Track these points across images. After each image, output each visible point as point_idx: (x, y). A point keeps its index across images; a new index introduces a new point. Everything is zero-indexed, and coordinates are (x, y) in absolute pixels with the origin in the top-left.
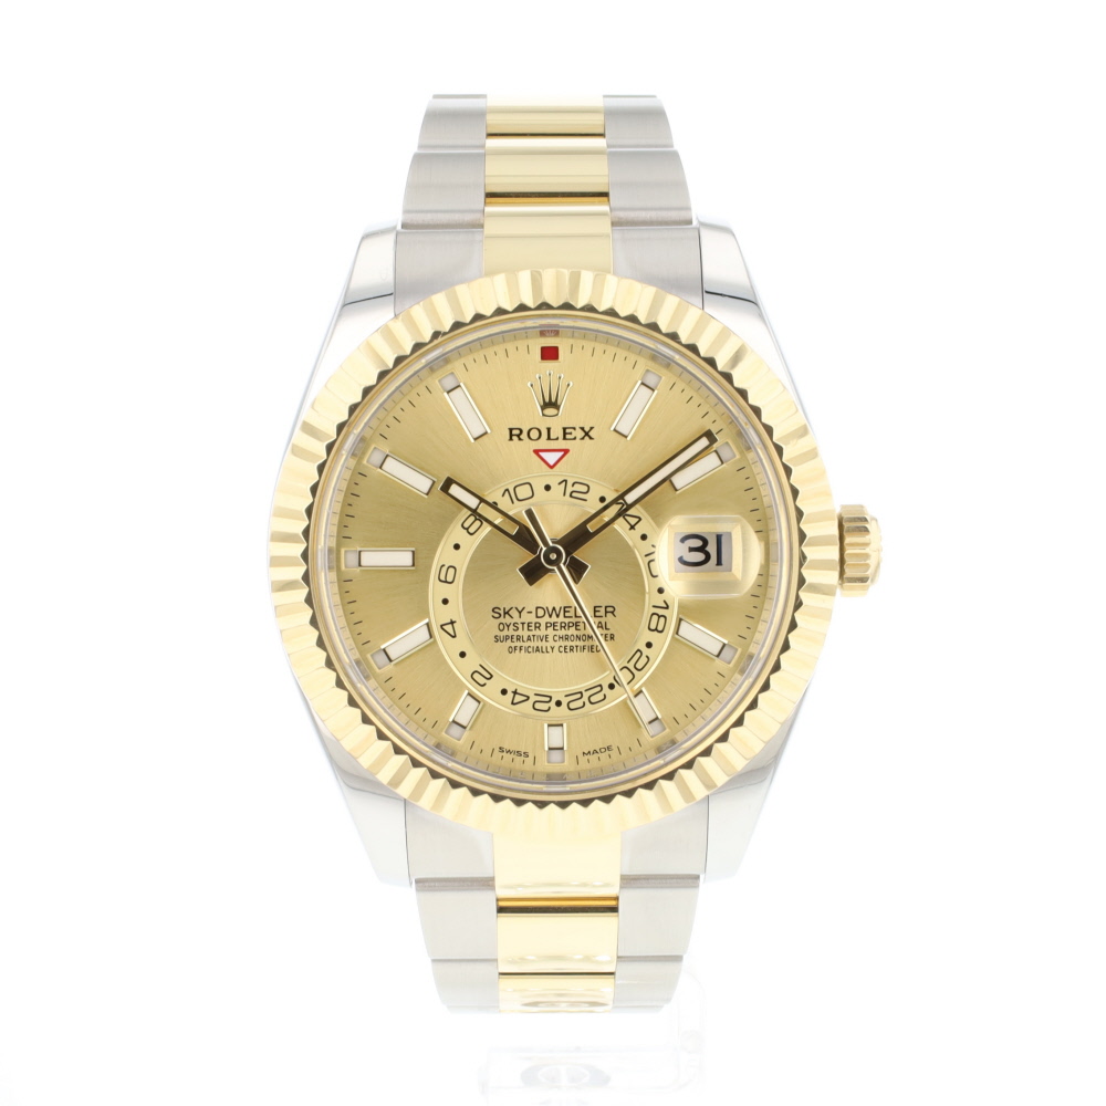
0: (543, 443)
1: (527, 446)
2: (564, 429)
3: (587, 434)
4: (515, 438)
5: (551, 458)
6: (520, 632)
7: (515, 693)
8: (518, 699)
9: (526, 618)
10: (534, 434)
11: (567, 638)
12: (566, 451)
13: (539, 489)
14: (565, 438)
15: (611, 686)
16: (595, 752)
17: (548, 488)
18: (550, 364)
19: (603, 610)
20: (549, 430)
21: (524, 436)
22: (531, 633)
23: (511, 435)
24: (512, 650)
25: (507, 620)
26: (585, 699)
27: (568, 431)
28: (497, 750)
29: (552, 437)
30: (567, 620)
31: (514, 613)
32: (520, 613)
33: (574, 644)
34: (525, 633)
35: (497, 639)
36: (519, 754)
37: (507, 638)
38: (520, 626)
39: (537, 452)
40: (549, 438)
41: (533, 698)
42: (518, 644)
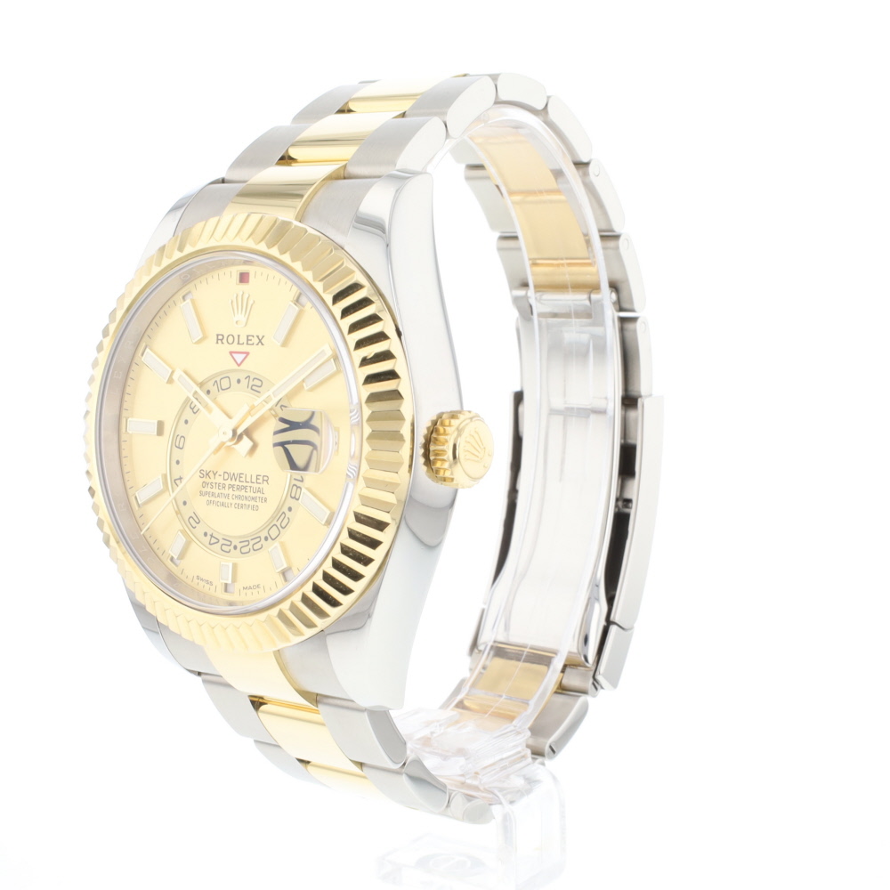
0: (235, 347)
1: (226, 348)
2: (248, 336)
3: (260, 341)
4: (220, 342)
5: (239, 358)
6: (213, 490)
7: (212, 536)
8: (214, 540)
9: (219, 480)
10: (231, 339)
11: (239, 497)
12: (247, 354)
13: (234, 382)
14: (247, 344)
15: (266, 539)
16: (250, 588)
17: (239, 381)
18: (244, 287)
19: (261, 478)
20: (239, 336)
21: (225, 341)
22: (220, 491)
23: (218, 339)
24: (209, 503)
25: (207, 480)
26: (250, 546)
27: (250, 338)
28: (195, 578)
29: (241, 342)
30: (241, 484)
31: (211, 474)
32: (215, 475)
33: (244, 502)
34: (216, 491)
35: (201, 494)
36: (207, 582)
37: (206, 493)
38: (214, 485)
39: (231, 353)
40: (238, 343)
41: (222, 542)
42: (213, 499)
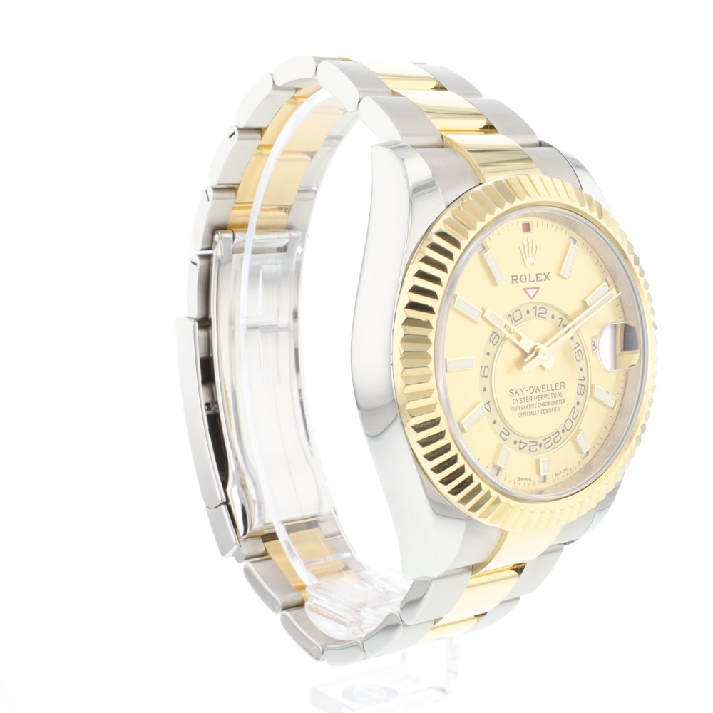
0: (528, 285)
1: (521, 286)
2: (537, 274)
4: (514, 282)
5: (532, 293)
6: (523, 404)
7: (520, 442)
8: (523, 445)
9: (527, 394)
10: (523, 279)
11: (544, 404)
12: (538, 288)
13: (524, 313)
14: (537, 280)
15: (563, 431)
16: (561, 473)
17: (528, 312)
18: (527, 235)
19: (559, 385)
20: (530, 275)
21: (519, 280)
22: (528, 404)
23: (513, 280)
24: (520, 415)
25: (517, 397)
26: (552, 441)
27: (539, 275)
28: (517, 479)
29: (532, 280)
30: (544, 393)
31: (519, 392)
32: (522, 391)
33: (548, 407)
34: (525, 404)
35: (513, 410)
36: (527, 480)
37: (517, 408)
38: (523, 400)
39: (525, 290)
40: (530, 281)
41: (529, 444)
42: (523, 411)
